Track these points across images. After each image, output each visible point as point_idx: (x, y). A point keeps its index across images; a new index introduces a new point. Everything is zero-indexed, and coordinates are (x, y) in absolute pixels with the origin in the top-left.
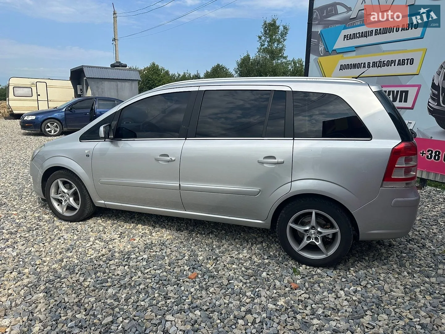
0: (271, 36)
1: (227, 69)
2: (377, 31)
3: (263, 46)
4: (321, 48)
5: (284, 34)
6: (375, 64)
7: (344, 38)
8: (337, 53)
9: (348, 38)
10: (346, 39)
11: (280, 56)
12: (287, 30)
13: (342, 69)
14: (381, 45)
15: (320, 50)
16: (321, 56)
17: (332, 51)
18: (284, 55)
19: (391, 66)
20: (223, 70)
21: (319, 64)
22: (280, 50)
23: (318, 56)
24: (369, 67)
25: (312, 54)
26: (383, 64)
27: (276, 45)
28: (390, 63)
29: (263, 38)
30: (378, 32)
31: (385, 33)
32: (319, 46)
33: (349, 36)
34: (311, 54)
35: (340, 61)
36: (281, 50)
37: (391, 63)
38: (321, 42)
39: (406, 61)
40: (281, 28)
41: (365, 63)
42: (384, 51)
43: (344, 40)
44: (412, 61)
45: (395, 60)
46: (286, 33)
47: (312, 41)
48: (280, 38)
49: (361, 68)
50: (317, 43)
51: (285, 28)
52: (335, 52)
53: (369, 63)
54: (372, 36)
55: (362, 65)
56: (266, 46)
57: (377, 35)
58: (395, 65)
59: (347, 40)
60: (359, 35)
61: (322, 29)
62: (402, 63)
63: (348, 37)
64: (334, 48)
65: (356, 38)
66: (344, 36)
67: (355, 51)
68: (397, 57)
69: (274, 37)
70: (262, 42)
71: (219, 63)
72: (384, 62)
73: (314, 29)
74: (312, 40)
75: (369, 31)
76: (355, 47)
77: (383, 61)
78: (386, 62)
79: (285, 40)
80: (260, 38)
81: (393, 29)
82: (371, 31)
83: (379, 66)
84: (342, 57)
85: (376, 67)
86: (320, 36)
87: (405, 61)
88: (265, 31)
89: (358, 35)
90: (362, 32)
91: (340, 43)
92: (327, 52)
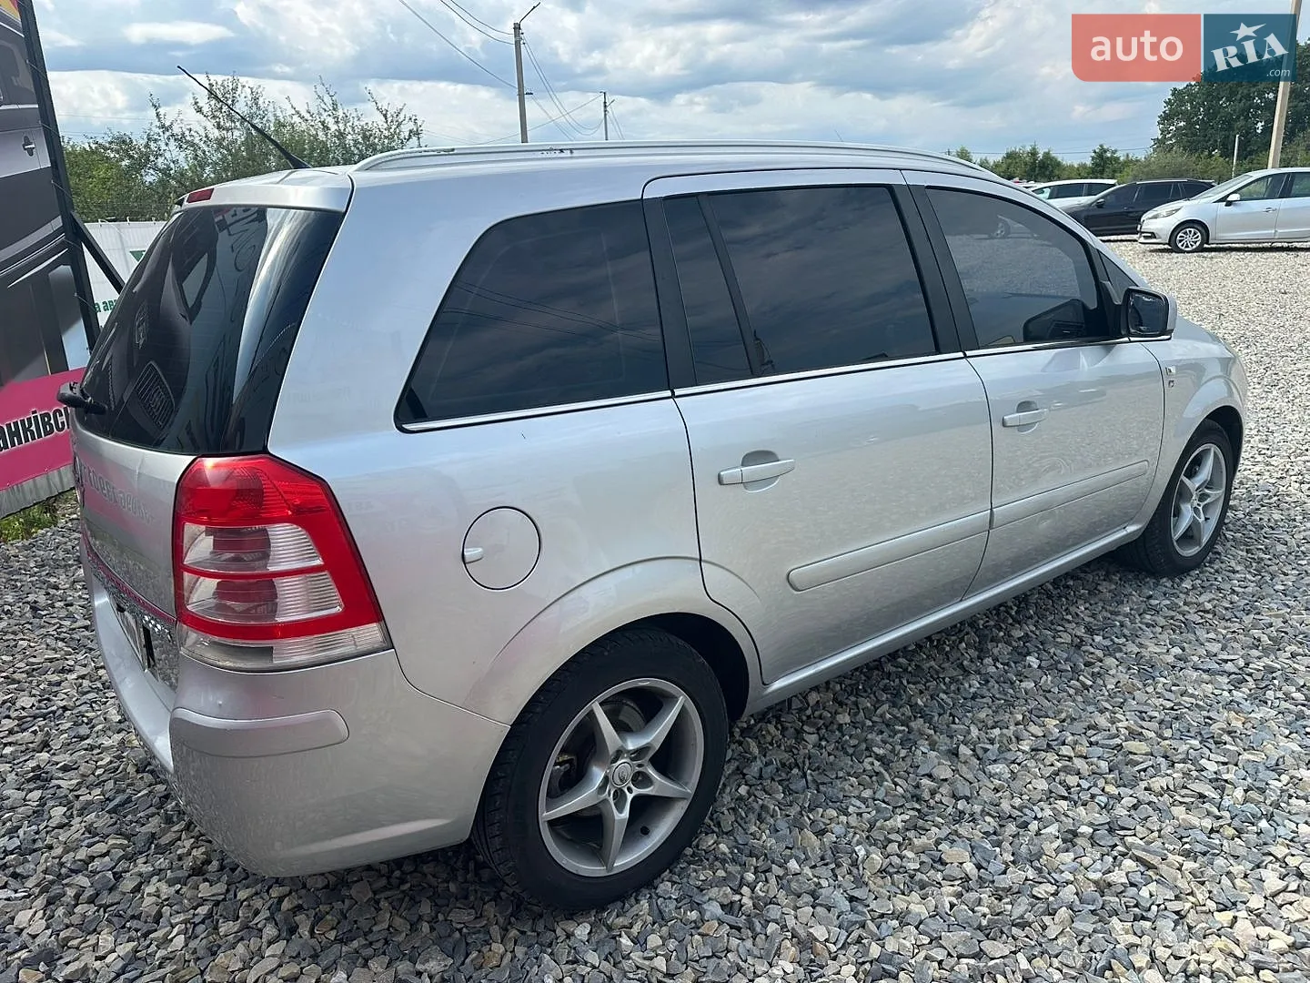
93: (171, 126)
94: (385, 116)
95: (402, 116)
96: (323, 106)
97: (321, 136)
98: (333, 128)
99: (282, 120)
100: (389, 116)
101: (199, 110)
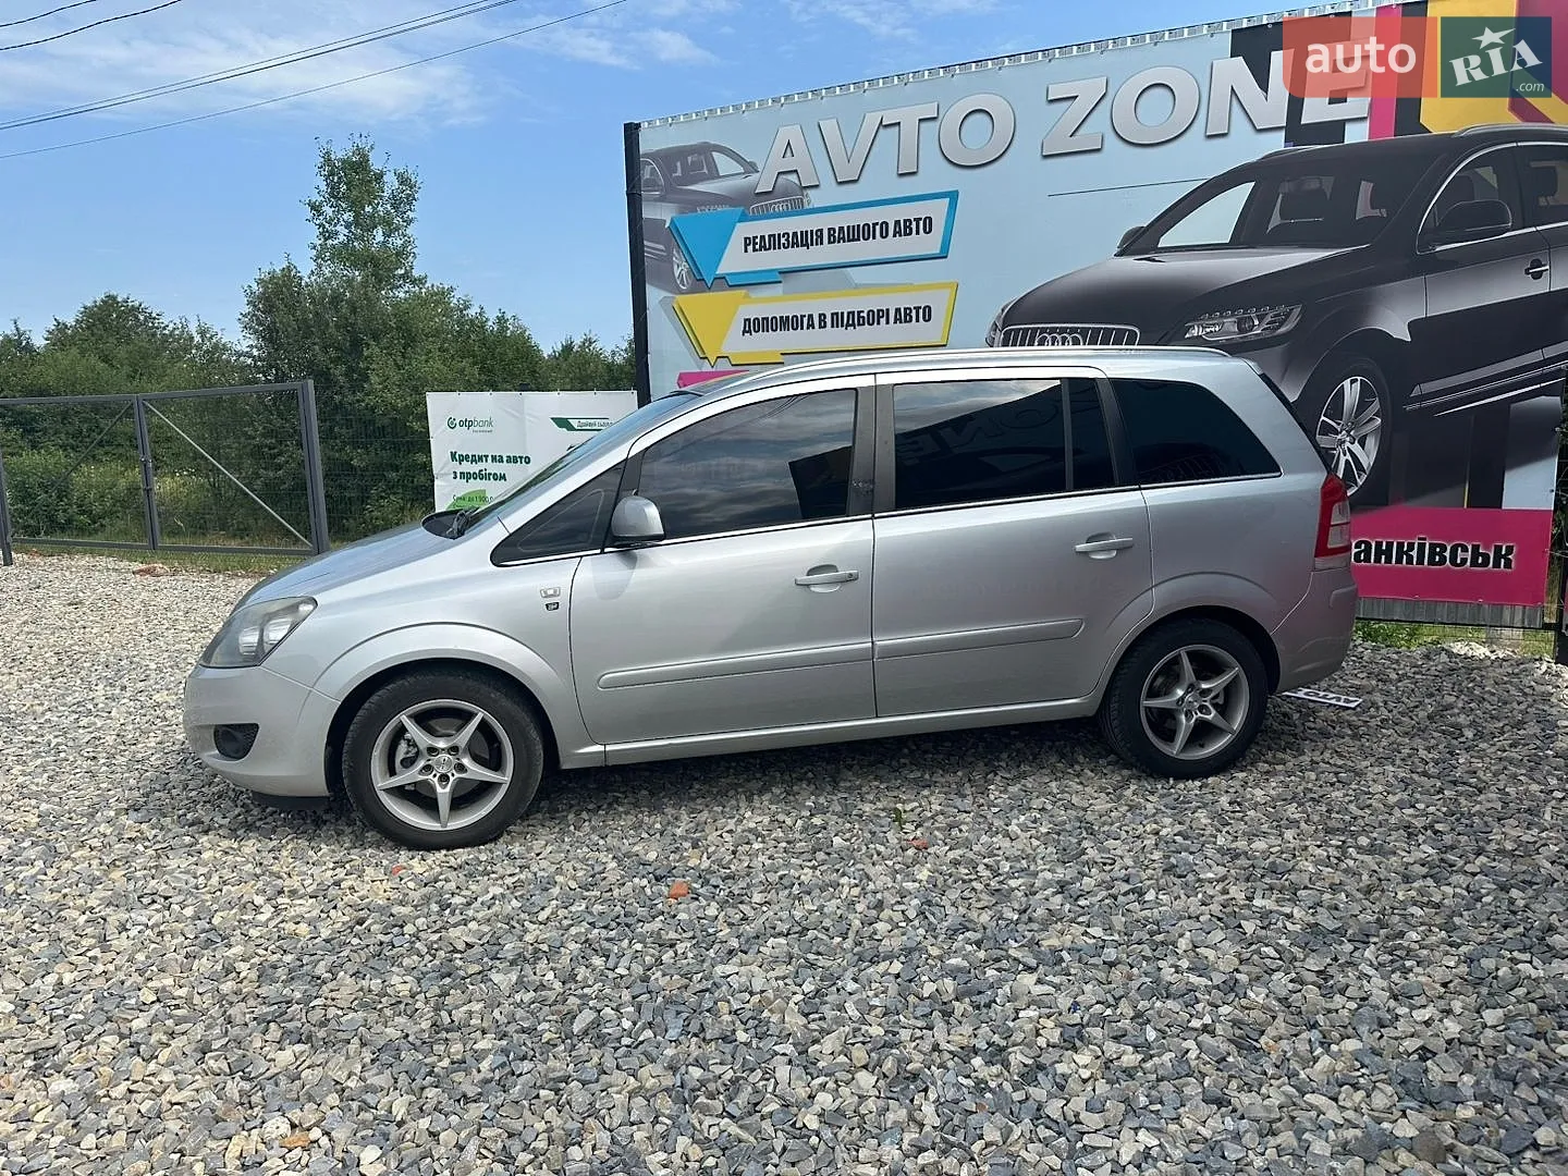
0: (356, 206)
1: (154, 315)
2: (834, 232)
3: (329, 237)
4: (680, 269)
5: (403, 201)
6: (837, 320)
7: (746, 245)
8: (731, 286)
9: (757, 247)
10: (750, 248)
11: (402, 276)
12: (411, 188)
13: (749, 332)
14: (848, 269)
15: (677, 275)
16: (681, 292)
17: (715, 279)
18: (416, 273)
19: (878, 323)
20: (137, 318)
21: (679, 315)
22: (397, 254)
23: (671, 292)
24: (823, 325)
25: (652, 285)
26: (859, 321)
27: (380, 237)
28: (875, 317)
29: (328, 211)
30: (836, 235)
31: (853, 240)
32: (672, 262)
33: (758, 240)
34: (647, 286)
35: (741, 308)
36: (401, 254)
37: (879, 317)
38: (678, 252)
39: (914, 311)
40: (391, 182)
41: (811, 316)
42: (857, 287)
43: (746, 251)
44: (927, 314)
45: (888, 310)
46: (410, 199)
47: (648, 247)
48: (388, 213)
49: (802, 328)
50: (665, 254)
51: (403, 180)
52: (724, 283)
53: (822, 317)
54: (822, 243)
55: (805, 320)
56: (342, 238)
57: (834, 242)
58: (888, 323)
59: (755, 250)
60: (787, 240)
61: (674, 215)
62: (903, 316)
63: (755, 244)
64: (719, 272)
65: (779, 248)
66: (746, 239)
67: (780, 282)
68: (892, 303)
69: (368, 209)
70: (327, 226)
71: (114, 293)
72: (862, 314)
73: (649, 212)
74: (645, 243)
75: (812, 231)
76: (780, 273)
77: (859, 313)
78: (865, 315)
79: (409, 222)
80: (316, 208)
81: (874, 228)
82: (817, 231)
83: (848, 325)
84: (747, 296)
85: (842, 326)
86: (673, 235)
87: (911, 312)
88: (333, 188)
89: (783, 240)
90: (795, 234)
91: (735, 260)
92: (699, 283)
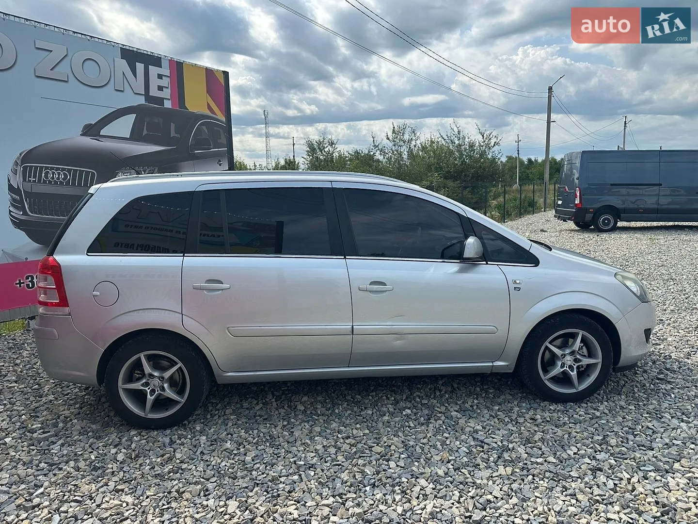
93: (378, 146)
94: (483, 136)
95: (491, 136)
96: (453, 132)
97: (451, 147)
98: (457, 142)
99: (433, 140)
100: (485, 135)
101: (388, 139)
